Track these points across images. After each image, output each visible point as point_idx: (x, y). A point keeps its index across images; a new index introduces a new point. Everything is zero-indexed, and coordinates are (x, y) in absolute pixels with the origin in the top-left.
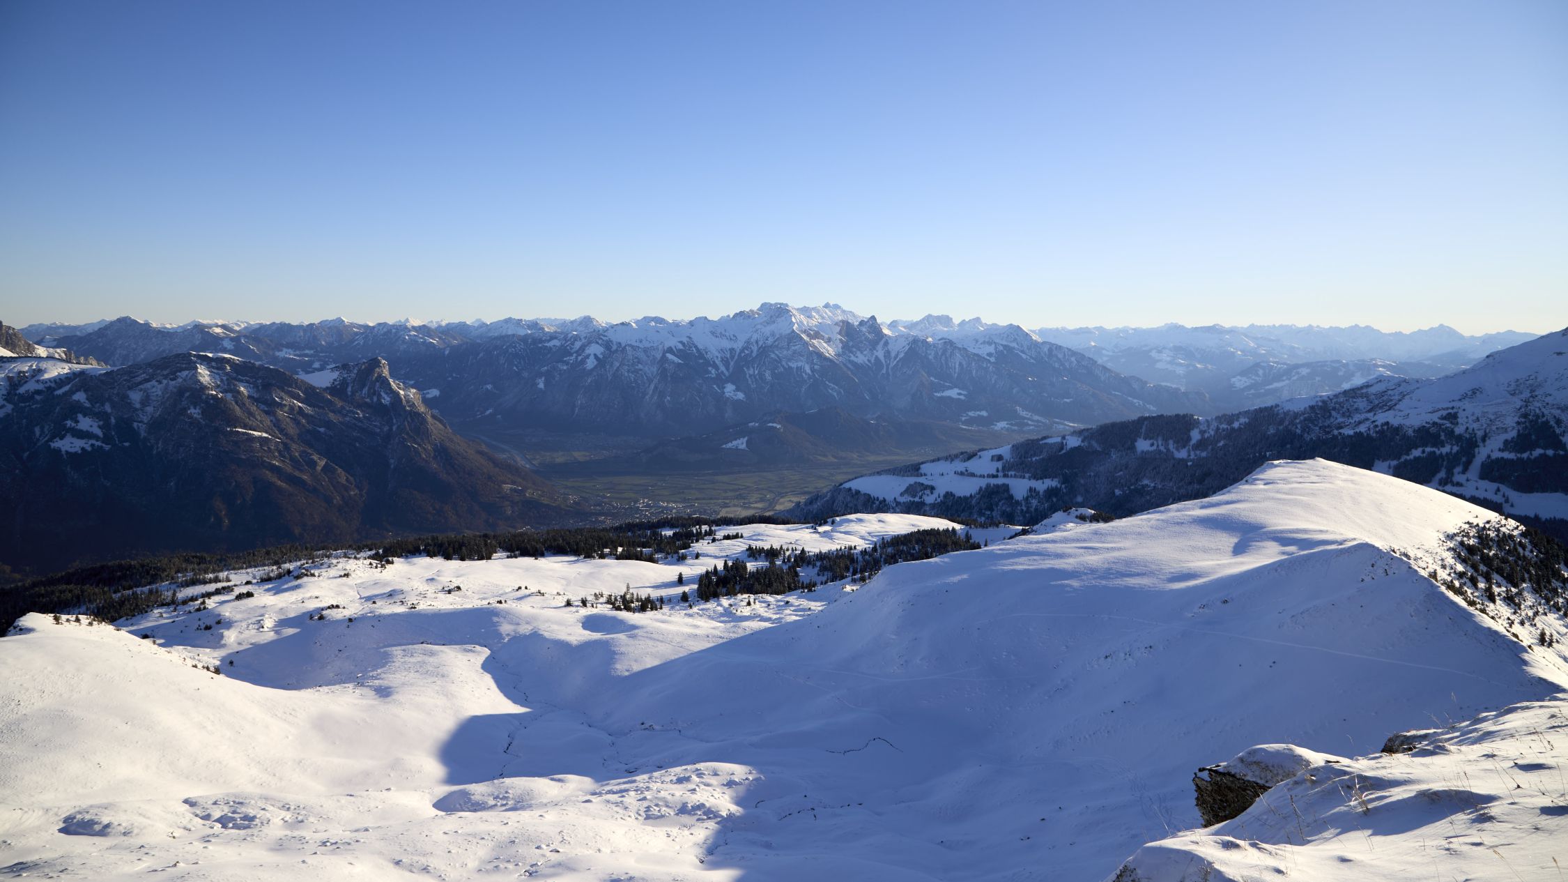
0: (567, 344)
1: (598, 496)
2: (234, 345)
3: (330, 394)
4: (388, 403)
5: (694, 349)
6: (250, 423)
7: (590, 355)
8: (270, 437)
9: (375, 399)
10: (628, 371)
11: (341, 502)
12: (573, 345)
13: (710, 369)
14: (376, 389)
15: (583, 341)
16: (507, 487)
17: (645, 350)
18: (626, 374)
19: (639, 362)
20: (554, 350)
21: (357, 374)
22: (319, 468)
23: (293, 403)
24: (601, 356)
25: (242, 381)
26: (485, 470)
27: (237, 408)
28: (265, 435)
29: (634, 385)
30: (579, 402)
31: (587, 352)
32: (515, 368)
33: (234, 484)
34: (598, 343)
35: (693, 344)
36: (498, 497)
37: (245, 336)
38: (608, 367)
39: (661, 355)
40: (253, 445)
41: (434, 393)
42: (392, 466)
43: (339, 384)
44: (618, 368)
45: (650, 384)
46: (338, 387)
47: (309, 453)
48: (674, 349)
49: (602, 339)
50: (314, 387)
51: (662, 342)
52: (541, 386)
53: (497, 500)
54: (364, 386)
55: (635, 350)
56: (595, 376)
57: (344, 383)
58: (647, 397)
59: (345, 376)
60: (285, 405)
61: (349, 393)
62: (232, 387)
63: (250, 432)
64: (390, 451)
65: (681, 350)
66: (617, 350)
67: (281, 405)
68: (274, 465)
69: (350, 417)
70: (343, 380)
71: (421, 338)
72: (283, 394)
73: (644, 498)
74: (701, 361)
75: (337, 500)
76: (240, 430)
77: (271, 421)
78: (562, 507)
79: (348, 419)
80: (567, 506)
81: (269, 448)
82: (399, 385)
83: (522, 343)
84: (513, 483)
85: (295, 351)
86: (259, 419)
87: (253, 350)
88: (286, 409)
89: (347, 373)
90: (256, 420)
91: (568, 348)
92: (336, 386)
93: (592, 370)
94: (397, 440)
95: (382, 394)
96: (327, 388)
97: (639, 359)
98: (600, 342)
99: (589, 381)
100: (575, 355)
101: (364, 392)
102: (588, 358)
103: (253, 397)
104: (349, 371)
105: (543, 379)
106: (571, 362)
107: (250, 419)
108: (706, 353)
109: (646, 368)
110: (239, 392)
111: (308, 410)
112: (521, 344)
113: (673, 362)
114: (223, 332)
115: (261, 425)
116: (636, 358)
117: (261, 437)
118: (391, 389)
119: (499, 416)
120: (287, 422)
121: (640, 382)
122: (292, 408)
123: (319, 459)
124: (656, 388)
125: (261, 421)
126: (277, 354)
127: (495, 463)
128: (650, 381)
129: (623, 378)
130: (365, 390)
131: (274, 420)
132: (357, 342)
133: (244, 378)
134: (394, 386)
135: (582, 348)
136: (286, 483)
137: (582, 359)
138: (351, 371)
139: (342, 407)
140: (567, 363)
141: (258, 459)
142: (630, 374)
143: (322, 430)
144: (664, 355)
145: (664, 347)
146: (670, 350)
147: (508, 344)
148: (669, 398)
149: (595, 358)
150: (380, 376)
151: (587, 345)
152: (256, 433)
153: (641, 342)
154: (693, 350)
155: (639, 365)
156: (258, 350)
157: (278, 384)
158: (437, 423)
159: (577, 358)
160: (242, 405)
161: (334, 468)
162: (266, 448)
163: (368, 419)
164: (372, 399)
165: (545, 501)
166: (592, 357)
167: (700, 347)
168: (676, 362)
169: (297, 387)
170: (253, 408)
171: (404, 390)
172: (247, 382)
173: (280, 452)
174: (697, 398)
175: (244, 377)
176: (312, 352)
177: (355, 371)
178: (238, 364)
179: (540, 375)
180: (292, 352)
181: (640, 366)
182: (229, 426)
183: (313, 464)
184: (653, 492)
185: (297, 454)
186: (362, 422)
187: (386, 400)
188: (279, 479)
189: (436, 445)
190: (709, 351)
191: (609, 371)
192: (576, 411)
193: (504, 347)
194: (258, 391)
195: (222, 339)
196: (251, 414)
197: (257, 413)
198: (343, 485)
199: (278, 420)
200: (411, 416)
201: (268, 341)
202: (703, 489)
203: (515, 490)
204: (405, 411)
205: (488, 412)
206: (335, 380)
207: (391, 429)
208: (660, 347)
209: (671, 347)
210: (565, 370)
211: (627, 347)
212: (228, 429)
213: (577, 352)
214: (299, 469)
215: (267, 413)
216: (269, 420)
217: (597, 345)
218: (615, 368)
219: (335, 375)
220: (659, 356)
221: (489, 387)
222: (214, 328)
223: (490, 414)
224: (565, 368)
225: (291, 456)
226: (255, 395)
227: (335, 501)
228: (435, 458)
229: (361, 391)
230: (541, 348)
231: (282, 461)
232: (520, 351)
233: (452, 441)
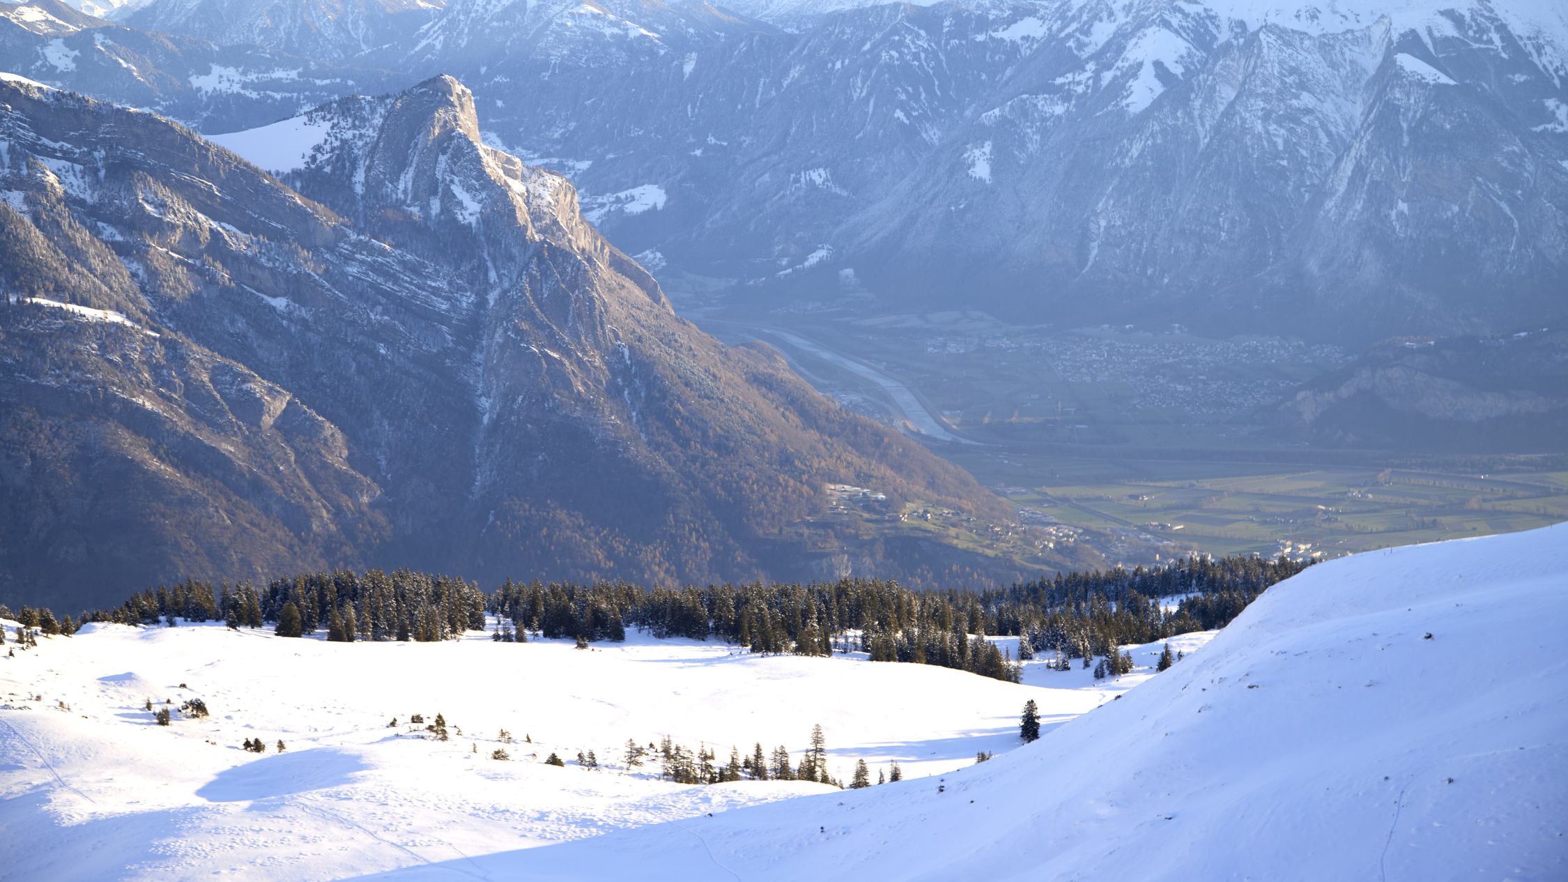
0: (1069, 30)
1: (1144, 529)
2: (75, 59)
3: (303, 193)
4: (473, 220)
5: (1496, 38)
6: (74, 279)
7: (1140, 65)
8: (128, 323)
9: (435, 206)
10: (1266, 117)
11: (332, 528)
12: (1087, 33)
13: (1551, 103)
14: (439, 176)
15: (1121, 18)
16: (837, 492)
17: (1325, 45)
18: (1259, 127)
19: (1302, 86)
20: (1025, 52)
21: (382, 130)
22: (267, 420)
23: (196, 220)
24: (1178, 70)
25: (51, 154)
26: (773, 438)
27: (37, 236)
28: (114, 317)
29: (1284, 163)
30: (1103, 223)
31: (1133, 53)
32: (899, 114)
33: (29, 463)
34: (1166, 24)
35: (1494, 20)
36: (808, 525)
37: (107, 30)
38: (1197, 103)
39: (1379, 59)
40: (82, 348)
41: (649, 197)
42: (486, 419)
43: (328, 162)
44: (1232, 105)
45: (1339, 160)
46: (328, 169)
47: (241, 374)
48: (1426, 39)
49: (1180, 10)
50: (256, 170)
51: (1383, 16)
52: (982, 170)
53: (806, 531)
54: (402, 166)
55: (1289, 44)
56: (1153, 135)
57: (344, 157)
58: (1330, 204)
59: (349, 135)
60: (173, 227)
61: (359, 189)
62: (25, 172)
63: (71, 307)
64: (480, 370)
65: (1447, 41)
66: (1228, 47)
67: (159, 228)
68: (140, 409)
69: (362, 262)
70: (341, 148)
71: (612, 24)
72: (167, 191)
73: (1297, 540)
74: (1520, 78)
75: (322, 519)
76: (44, 302)
77: (134, 275)
78: (1017, 559)
79: (353, 269)
80: (1036, 559)
81: (124, 357)
82: (509, 161)
83: (923, 33)
84: (862, 478)
85: (244, 73)
86: (99, 268)
87: (128, 70)
88: (177, 237)
89: (354, 127)
90: (91, 270)
91: (1071, 43)
92: (320, 168)
93: (1146, 115)
94: (498, 338)
95: (457, 190)
96: (296, 174)
97: (1301, 74)
98: (1175, 20)
99: (1135, 152)
100: (1091, 66)
101: (401, 186)
102: (1135, 76)
103: (82, 203)
104: (360, 121)
105: (988, 147)
106: (1080, 89)
107: (71, 269)
108: (1539, 49)
109: (1328, 107)
110: (42, 187)
111: (238, 241)
112: (918, 36)
113: (1421, 84)
114: (46, 21)
115: (104, 288)
116: (1293, 71)
117: (103, 326)
118: (481, 175)
119: (849, 272)
120: (178, 281)
121: (1304, 153)
122: (192, 235)
123: (270, 391)
124: (1360, 171)
125: (103, 277)
126: (196, 81)
127: (808, 415)
128: (1341, 147)
129: (1248, 140)
130: (406, 180)
131: (141, 272)
132: (423, 43)
133: (57, 146)
134: (493, 167)
135: (1117, 45)
136: (175, 466)
137: (1115, 78)
138: (364, 120)
139: (340, 235)
140: (1066, 95)
141: (94, 392)
142: (1272, 127)
143: (280, 303)
144: (1388, 61)
145: (1388, 31)
146: (1411, 43)
147: (878, 36)
148: (1403, 206)
149: (1157, 76)
150: (449, 134)
151: (1133, 34)
152: (90, 313)
153: (1313, 17)
154: (1490, 41)
155: (1305, 96)
156: (142, 71)
157: (151, 162)
158: (629, 284)
159: (1097, 77)
160: (49, 227)
161: (313, 420)
162: (117, 359)
163: (415, 269)
164: (425, 208)
165: (962, 540)
166: (1147, 73)
167: (1518, 28)
168: (1430, 80)
169: (204, 173)
170: (82, 237)
171: (524, 179)
172: (66, 156)
173: (155, 369)
174: (1504, 206)
175: (56, 141)
176: (293, 74)
177: (378, 121)
178: (39, 101)
179: (979, 134)
180: (237, 78)
181: (1307, 99)
182: (15, 290)
183: (250, 408)
184: (1329, 520)
185: (205, 378)
186: (396, 280)
187: (470, 209)
188: (154, 451)
189: (617, 352)
190: (1550, 43)
191: (1201, 117)
192: (1094, 252)
193: (867, 47)
194: (96, 184)
195: (43, 40)
196: (75, 254)
197: (92, 250)
198: (338, 474)
199: (153, 273)
200: (541, 260)
201: (171, 46)
202: (1509, 513)
203: (868, 504)
204: (524, 243)
205: (814, 259)
206: (318, 149)
207: (482, 303)
208: (1377, 33)
209: (1413, 31)
210: (1059, 118)
211: (1262, 36)
212: (13, 299)
213: (1096, 57)
214: (212, 424)
215: (122, 250)
216: (126, 273)
217: (1165, 32)
218: (1221, 108)
219: (320, 132)
220: (1371, 64)
221: (818, 176)
222: (22, 9)
223: (821, 262)
224: (1059, 109)
225: (187, 382)
226: (90, 197)
227: (315, 526)
228: (614, 391)
229: (395, 180)
230: (983, 43)
231: (162, 395)
232: (916, 57)
233: (668, 340)
